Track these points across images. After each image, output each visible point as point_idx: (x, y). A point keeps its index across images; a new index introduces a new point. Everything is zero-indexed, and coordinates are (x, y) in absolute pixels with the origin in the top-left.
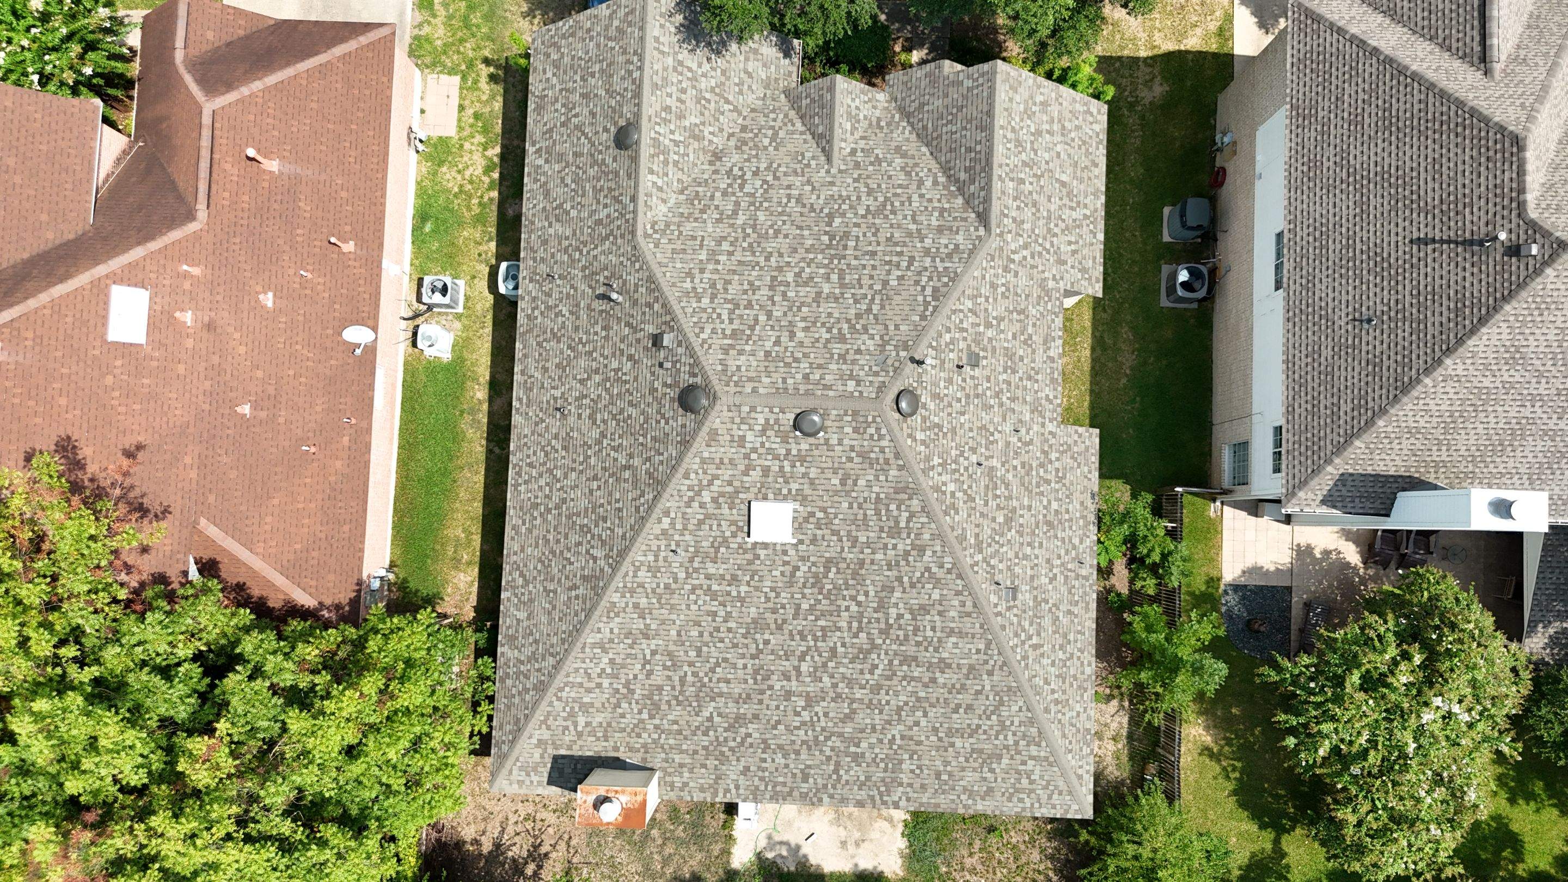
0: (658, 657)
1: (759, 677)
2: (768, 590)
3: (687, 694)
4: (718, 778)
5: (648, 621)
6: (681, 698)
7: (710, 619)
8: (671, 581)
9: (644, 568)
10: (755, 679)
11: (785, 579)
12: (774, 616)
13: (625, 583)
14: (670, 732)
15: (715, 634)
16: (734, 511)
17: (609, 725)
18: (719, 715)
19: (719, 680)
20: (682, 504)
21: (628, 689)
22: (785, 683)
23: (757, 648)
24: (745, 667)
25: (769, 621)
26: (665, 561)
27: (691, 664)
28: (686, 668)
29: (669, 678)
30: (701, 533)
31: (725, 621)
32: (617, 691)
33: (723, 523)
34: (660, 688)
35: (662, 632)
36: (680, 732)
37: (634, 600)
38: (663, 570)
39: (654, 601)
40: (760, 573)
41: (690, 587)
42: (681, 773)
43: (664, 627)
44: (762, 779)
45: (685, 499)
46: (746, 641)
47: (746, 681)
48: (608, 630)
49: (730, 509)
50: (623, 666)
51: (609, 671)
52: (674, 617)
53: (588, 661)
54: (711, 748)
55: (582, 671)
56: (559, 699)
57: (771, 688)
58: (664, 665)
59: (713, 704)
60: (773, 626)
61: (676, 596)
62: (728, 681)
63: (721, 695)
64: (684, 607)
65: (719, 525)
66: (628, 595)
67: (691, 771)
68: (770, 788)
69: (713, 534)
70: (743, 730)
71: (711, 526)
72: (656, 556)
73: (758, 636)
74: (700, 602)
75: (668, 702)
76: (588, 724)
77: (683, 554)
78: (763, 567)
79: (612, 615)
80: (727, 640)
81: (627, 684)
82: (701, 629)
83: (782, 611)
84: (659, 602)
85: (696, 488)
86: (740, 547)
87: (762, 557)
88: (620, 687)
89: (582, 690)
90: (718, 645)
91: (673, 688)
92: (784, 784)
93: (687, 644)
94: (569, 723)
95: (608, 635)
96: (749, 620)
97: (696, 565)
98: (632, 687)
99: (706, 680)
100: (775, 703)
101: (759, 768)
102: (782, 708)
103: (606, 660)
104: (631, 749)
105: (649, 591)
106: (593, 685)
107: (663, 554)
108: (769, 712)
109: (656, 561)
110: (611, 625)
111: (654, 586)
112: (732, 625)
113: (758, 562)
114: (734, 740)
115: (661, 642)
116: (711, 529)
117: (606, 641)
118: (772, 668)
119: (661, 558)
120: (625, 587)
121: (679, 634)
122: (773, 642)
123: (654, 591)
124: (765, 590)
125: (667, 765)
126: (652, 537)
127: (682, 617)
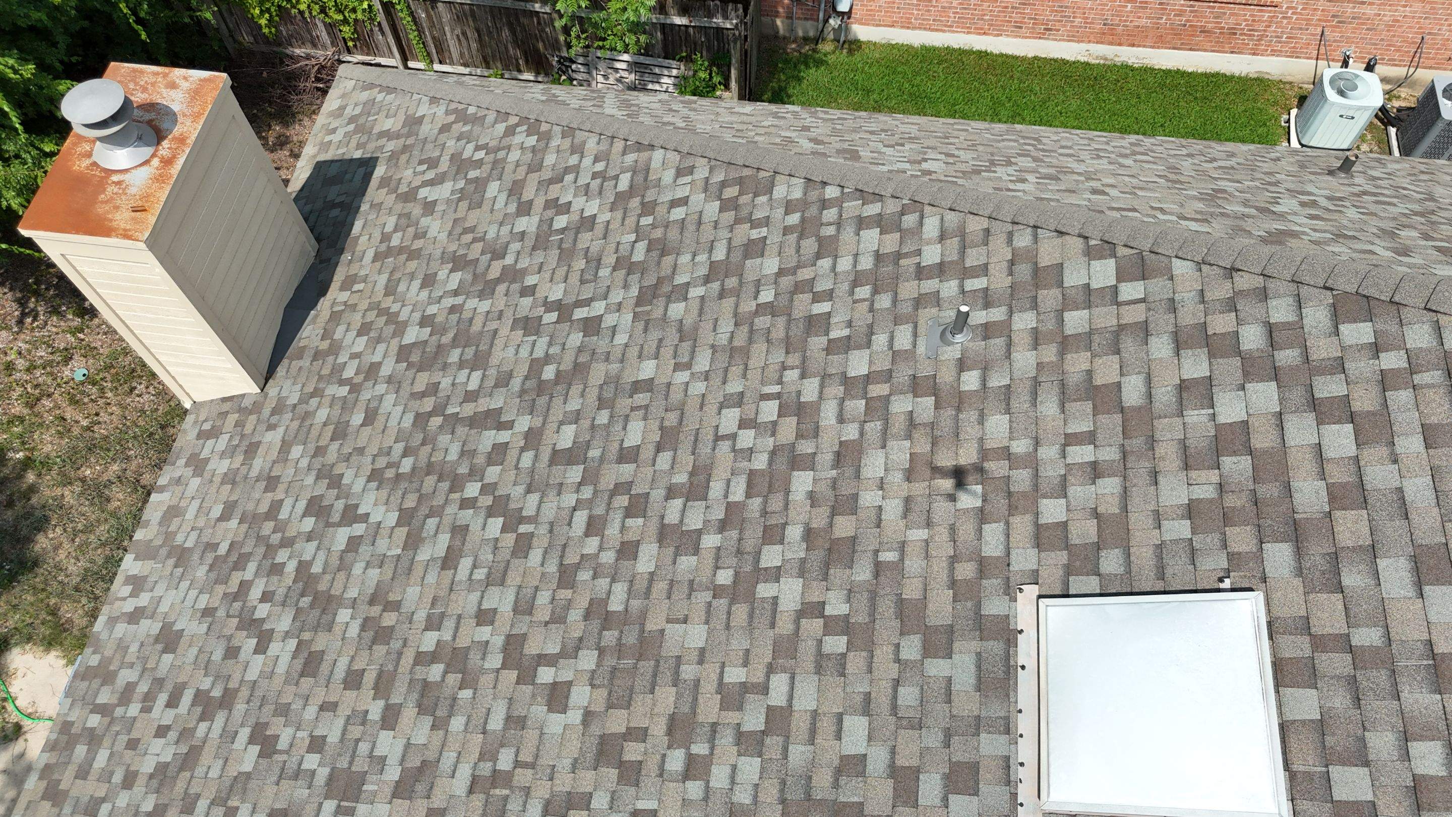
0: (576, 339)
1: (435, 672)
2: (778, 695)
3: (444, 439)
4: (181, 556)
5: (696, 292)
6: (436, 421)
7: (681, 478)
8: (837, 333)
9: (891, 242)
10: (433, 657)
11: (823, 780)
12: (659, 729)
13: (838, 202)
14: (346, 405)
15: (622, 501)
16: (1180, 529)
17: (414, 255)
18: (354, 543)
19: (460, 531)
20: (1190, 314)
21: (498, 281)
22: (393, 773)
23: (543, 659)
24: (484, 617)
25: (641, 703)
26: (919, 302)
27: (532, 438)
28: (524, 423)
29: (503, 381)
30: (1049, 407)
31: (664, 533)
32: (498, 254)
33: (1110, 486)
34: (479, 362)
35: (654, 335)
36: (340, 432)
37: (775, 238)
38: (884, 301)
39: (767, 296)
40: (856, 662)
41: (810, 390)
42: (229, 452)
43: (672, 336)
44: (128, 692)
45: (1221, 324)
46: (575, 615)
47: (434, 623)
48: (680, 193)
49: (1191, 510)
50: (566, 255)
51: (561, 222)
52: (703, 363)
53: (600, 167)
54: (268, 526)
55: (574, 160)
56: (510, 131)
57: (390, 719)
58: (547, 359)
59: (392, 518)
60: (617, 722)
61: (778, 356)
62: (449, 561)
63: (413, 542)
64: (735, 387)
65: (1095, 471)
66: (794, 219)
67: (230, 479)
68: (94, 721)
69: (1049, 452)
70: (284, 623)
71: (1090, 438)
72: (941, 270)
73: (588, 660)
74: (746, 438)
75: (433, 388)
76: (429, 207)
77: (951, 353)
78: (887, 669)
79: (731, 192)
80: (592, 544)
81: (512, 275)
82: (647, 453)
83: (676, 761)
84: (761, 309)
85: (1287, 357)
86: (984, 566)
87: (937, 668)
88: (509, 260)
89: (521, 173)
90: (581, 518)
91: (471, 397)
92: (83, 773)
93: (603, 418)
94: (444, 165)
95: (666, 197)
96: (652, 626)
97: (901, 405)
98: (501, 288)
99: (472, 490)
100: (333, 738)
101: (159, 683)
102: (311, 761)
103: (592, 208)
104: (335, 317)
105: (805, 274)
106: (528, 193)
107: (950, 288)
108: (311, 712)
109: (921, 273)
110: (697, 199)
111: (822, 285)
112: (645, 562)
113: (911, 648)
114: (266, 597)
115: (621, 339)
116: (1070, 440)
117: (650, 196)
118: (457, 723)
119: (930, 285)
120: (824, 204)
121: (637, 387)
122: (556, 723)
123: (798, 288)
124: (779, 684)
125: (266, 412)
126: (1023, 240)
127: (699, 387)
